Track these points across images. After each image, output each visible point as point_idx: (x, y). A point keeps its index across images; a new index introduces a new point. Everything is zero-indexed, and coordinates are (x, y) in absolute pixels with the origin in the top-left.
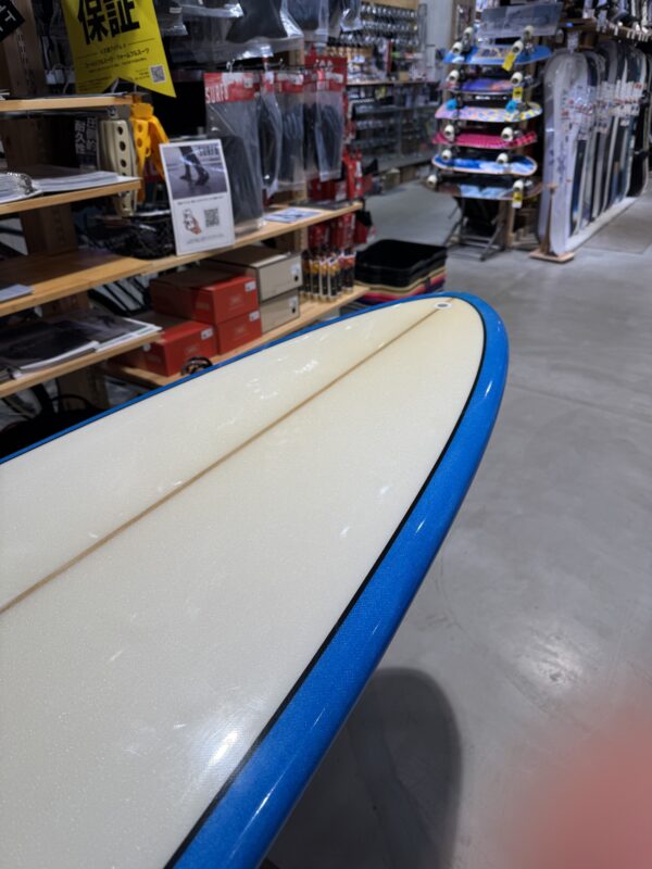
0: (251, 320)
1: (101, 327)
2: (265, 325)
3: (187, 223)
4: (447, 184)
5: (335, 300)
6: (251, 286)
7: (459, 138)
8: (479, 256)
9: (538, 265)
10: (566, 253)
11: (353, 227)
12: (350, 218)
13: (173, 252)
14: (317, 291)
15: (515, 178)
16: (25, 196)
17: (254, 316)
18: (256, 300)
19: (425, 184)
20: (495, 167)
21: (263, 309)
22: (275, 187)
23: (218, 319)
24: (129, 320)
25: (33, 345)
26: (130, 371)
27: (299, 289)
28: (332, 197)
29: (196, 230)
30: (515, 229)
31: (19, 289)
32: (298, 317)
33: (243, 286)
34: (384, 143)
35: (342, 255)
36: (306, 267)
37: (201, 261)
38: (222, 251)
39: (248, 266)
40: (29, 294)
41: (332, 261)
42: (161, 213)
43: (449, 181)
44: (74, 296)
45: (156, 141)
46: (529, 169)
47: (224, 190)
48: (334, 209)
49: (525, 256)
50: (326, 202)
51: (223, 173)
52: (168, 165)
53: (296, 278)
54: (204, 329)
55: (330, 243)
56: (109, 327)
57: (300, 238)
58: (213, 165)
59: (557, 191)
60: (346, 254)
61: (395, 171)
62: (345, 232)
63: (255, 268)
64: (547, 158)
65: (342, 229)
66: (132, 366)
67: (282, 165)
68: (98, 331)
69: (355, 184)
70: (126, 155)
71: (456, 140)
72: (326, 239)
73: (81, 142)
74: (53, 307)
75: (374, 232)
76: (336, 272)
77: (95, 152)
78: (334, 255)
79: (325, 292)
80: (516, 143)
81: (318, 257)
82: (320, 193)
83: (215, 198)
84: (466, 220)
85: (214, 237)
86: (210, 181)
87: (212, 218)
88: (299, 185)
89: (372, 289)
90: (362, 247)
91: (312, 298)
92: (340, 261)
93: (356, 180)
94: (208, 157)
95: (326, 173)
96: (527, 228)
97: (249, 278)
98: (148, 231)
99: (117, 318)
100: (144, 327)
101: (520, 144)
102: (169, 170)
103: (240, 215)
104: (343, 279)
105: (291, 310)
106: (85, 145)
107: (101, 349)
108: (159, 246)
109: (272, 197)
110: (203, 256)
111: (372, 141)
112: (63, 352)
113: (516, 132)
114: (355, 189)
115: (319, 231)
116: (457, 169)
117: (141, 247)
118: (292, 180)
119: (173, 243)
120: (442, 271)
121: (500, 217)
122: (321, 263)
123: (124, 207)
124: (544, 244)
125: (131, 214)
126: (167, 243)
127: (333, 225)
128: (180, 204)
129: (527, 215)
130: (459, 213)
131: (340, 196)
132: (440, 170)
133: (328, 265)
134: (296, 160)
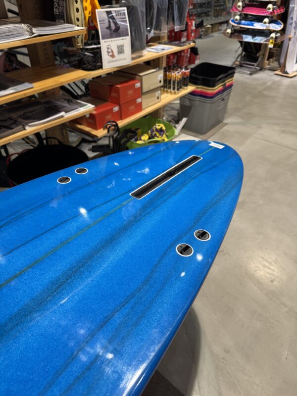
0: (137, 103)
1: (66, 104)
2: (144, 105)
3: (109, 52)
4: (236, 34)
5: (178, 93)
6: (138, 85)
7: (244, 10)
8: (249, 72)
9: (278, 78)
10: (293, 72)
11: (189, 56)
12: (188, 51)
13: (101, 67)
14: (170, 88)
15: (271, 32)
16: (30, 37)
17: (139, 100)
18: (140, 93)
19: (225, 33)
20: (261, 25)
21: (143, 97)
22: (152, 34)
23: (121, 102)
24: (79, 101)
25: (34, 113)
26: (79, 126)
27: (161, 87)
28: (180, 40)
29: (113, 56)
30: (268, 60)
31: (27, 85)
32: (160, 101)
33: (134, 85)
34: (205, 11)
35: (183, 70)
36: (165, 75)
37: (114, 72)
38: (125, 67)
39: (136, 75)
40: (32, 88)
41: (178, 73)
42: (95, 46)
43: (238, 33)
44: (54, 89)
45: (94, 8)
46: (278, 27)
47: (127, 35)
48: (181, 46)
49: (272, 73)
50: (177, 43)
51: (127, 25)
52: (100, 21)
53: (160, 82)
54: (115, 107)
55: (177, 63)
56: (70, 104)
57: (163, 60)
58: (122, 21)
59: (292, 39)
60: (185, 70)
61: (209, 26)
62: (185, 58)
63: (140, 76)
64: (289, 21)
65: (183, 56)
66: (80, 124)
67: (156, 22)
68: (65, 107)
69: (191, 33)
70: (79, 15)
71: (243, 10)
72: (175, 62)
73: (56, 8)
74: (44, 94)
75: (199, 59)
76: (180, 79)
77: (64, 13)
78: (179, 70)
79: (174, 89)
80: (274, 12)
81: (171, 70)
82: (174, 38)
83: (123, 39)
84: (244, 53)
85: (121, 59)
86: (120, 30)
87: (121, 50)
88: (164, 33)
89: (197, 88)
90: (193, 66)
91: (167, 92)
92: (182, 73)
93: (192, 31)
94: (120, 17)
95: (178, 27)
96: (274, 58)
97: (137, 81)
98: (89, 56)
99: (74, 100)
100: (86, 105)
101: (276, 14)
102: (100, 24)
103: (134, 49)
104: (183, 82)
105: (156, 98)
106: (59, 9)
107: (67, 116)
108: (95, 64)
109: (150, 39)
110: (116, 69)
111: (199, 10)
112: (48, 117)
113: (274, 7)
114: (191, 36)
115: (172, 57)
116: (242, 26)
117: (85, 64)
118: (160, 30)
119: (101, 62)
120: (232, 80)
121: (261, 53)
122: (173, 74)
123: (78, 43)
124: (282, 67)
125: (81, 47)
126: (98, 62)
127: (179, 54)
128: (105, 42)
129: (275, 51)
130: (241, 49)
131: (183, 39)
132: (233, 26)
133: (177, 75)
134: (163, 19)
